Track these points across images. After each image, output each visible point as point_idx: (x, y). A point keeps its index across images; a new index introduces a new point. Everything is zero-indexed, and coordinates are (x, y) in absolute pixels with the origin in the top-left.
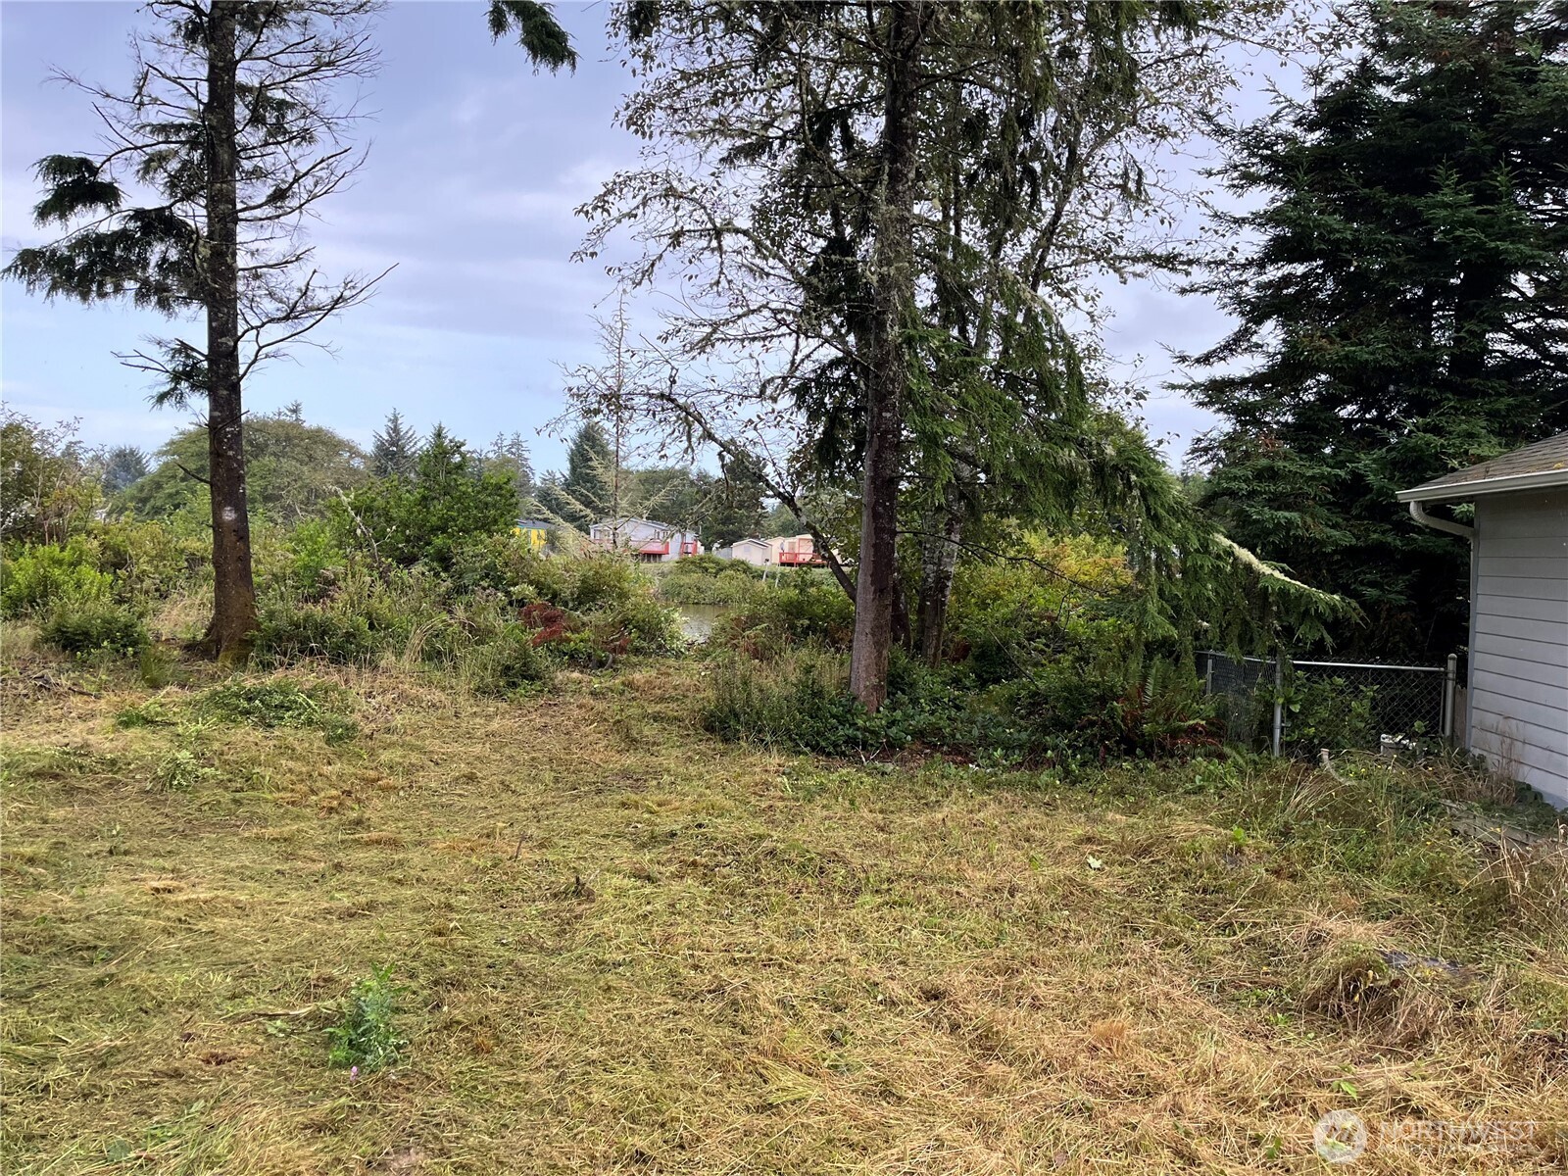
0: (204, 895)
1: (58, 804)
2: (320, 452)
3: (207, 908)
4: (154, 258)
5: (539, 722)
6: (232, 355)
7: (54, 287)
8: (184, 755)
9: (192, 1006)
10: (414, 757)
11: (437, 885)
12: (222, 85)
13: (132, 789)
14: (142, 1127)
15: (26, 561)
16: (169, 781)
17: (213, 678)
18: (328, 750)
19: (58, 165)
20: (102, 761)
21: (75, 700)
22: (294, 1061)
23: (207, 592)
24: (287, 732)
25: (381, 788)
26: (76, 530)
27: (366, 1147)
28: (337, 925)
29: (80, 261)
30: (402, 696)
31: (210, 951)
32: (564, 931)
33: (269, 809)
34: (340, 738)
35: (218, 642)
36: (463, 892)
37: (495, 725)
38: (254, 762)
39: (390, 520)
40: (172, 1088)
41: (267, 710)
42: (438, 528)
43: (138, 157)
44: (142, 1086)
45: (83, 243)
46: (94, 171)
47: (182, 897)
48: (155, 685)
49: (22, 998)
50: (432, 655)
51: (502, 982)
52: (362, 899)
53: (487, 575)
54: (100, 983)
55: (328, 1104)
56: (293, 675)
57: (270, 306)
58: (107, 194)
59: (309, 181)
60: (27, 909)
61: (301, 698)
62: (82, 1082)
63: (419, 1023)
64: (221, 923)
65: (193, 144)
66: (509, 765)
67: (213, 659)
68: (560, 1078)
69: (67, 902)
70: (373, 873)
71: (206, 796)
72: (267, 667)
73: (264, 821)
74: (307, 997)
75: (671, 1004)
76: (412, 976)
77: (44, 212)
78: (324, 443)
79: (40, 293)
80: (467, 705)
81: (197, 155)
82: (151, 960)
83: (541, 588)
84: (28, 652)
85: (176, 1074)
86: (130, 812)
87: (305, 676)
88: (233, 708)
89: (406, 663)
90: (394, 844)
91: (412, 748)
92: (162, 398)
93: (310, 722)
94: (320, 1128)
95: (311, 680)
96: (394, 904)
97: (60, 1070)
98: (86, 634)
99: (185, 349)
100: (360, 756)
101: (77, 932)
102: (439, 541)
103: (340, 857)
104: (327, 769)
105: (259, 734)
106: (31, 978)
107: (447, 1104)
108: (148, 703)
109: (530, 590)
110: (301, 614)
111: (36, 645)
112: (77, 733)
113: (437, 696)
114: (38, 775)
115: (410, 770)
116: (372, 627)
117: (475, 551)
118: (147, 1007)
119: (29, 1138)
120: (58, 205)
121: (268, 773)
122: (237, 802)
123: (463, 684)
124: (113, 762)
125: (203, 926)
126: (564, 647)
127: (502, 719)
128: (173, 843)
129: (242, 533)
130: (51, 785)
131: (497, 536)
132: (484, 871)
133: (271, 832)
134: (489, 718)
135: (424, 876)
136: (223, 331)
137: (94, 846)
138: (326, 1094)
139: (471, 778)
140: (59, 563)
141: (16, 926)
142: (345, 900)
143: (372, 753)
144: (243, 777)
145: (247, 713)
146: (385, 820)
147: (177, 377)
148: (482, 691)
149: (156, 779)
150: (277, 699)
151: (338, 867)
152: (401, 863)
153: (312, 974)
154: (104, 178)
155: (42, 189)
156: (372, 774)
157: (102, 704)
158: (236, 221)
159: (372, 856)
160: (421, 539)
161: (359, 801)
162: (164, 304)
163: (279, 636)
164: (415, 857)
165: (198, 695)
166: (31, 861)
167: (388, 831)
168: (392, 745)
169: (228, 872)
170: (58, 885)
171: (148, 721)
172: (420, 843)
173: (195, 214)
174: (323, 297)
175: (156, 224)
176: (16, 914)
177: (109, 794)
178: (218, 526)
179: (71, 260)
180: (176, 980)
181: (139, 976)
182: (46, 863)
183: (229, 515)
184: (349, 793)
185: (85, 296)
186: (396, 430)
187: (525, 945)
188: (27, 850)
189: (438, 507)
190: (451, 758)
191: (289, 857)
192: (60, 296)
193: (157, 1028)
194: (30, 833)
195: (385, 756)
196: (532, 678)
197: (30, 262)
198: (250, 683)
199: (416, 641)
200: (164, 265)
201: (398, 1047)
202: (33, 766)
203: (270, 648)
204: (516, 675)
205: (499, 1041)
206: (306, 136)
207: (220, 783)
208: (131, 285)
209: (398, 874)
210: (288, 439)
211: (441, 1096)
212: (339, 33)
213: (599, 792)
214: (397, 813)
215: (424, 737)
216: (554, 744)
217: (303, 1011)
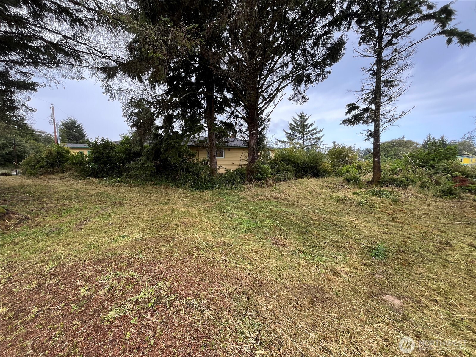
0: (359, 223)
1: (341, 205)
2: (408, 145)
3: (359, 225)
4: (365, 116)
5: (452, 205)
6: (378, 130)
7: (348, 125)
8: (363, 200)
9: (351, 239)
10: (412, 208)
11: (409, 233)
12: (378, 82)
13: (353, 204)
14: (337, 252)
15: (345, 168)
16: (360, 204)
17: (372, 188)
18: (392, 203)
19: (349, 105)
20: (349, 199)
21: (347, 189)
22: (364, 253)
23: (372, 173)
24: (384, 199)
25: (402, 212)
26: (353, 163)
27: (371, 270)
28: (382, 234)
29: (353, 120)
30: (413, 195)
31: (357, 232)
32: (440, 251)
33: (376, 212)
34: (395, 201)
35: (373, 181)
36: (415, 236)
37: (438, 204)
38: (376, 203)
39: (418, 158)
40: (343, 249)
41: (380, 194)
42: (432, 160)
43: (363, 100)
44: (339, 247)
45: (353, 117)
46: (355, 104)
47: (356, 222)
48: (361, 188)
49: (327, 230)
50: (422, 187)
51: (416, 255)
52: (390, 231)
53: (445, 170)
54: (338, 231)
55: (367, 261)
56: (387, 188)
57: (385, 120)
58: (357, 108)
59: (396, 94)
60: (331, 218)
61: (387, 193)
62: (331, 243)
63: (392, 256)
64: (361, 228)
65: (373, 94)
66: (440, 213)
67: (372, 184)
68: (422, 277)
69: (338, 219)
70: (395, 227)
71: (365, 207)
72: (382, 186)
73: (375, 213)
74: (371, 244)
75: (466, 276)
76: (394, 247)
77: (347, 113)
78: (409, 143)
79: (346, 126)
80: (430, 198)
81: (374, 96)
82: (347, 230)
83: (463, 173)
84: (342, 181)
85: (344, 247)
86: (352, 208)
87: (390, 189)
88: (373, 193)
89: (415, 188)
90: (402, 223)
91: (412, 206)
92: (366, 140)
93: (389, 197)
94: (364, 264)
95: (391, 189)
96: (397, 234)
97: (328, 241)
98: (351, 179)
99: (369, 131)
100: (399, 206)
101: (337, 223)
102: (431, 162)
103: (389, 223)
104: (391, 207)
105: (378, 198)
106: (329, 228)
107: (391, 271)
108: (359, 191)
109: (458, 174)
110: (390, 177)
111: (343, 180)
112: (346, 194)
113: (422, 196)
114: (339, 200)
115: (410, 210)
116: (407, 180)
117: (442, 164)
118: (344, 237)
119: (322, 248)
120: (349, 111)
121: (378, 205)
122: (371, 210)
123: (430, 194)
124: (351, 199)
125: (358, 228)
126: (467, 188)
127: (440, 203)
128: (358, 213)
129: (379, 162)
130: (340, 202)
131: (449, 161)
132: (421, 233)
133: (376, 216)
134: (437, 202)
135: (407, 231)
136: (377, 126)
137: (345, 212)
138: (368, 260)
139: (427, 214)
140: (350, 168)
141: (329, 220)
142: (386, 231)
143: (402, 205)
144: (373, 205)
145: (376, 194)
146: (402, 219)
147: (368, 136)
148: (435, 196)
149: (357, 203)
150: (382, 192)
151: (387, 225)
152: (402, 227)
153: (373, 240)
154: (357, 105)
155: (346, 110)
156: (401, 209)
157: (351, 190)
158: (380, 106)
159: (397, 224)
160: (427, 162)
161: (397, 214)
162: (367, 124)
163: (385, 181)
164: (406, 227)
165: (368, 190)
166: (335, 212)
167: (402, 221)
168: (408, 204)
169: (366, 220)
170: (338, 216)
171: (358, 194)
172: (408, 224)
173: (373, 107)
174: (397, 116)
175: (366, 110)
176: (330, 218)
177: (349, 204)
178: (374, 161)
179: (351, 120)
180: (350, 234)
181: (344, 232)
182: (337, 213)
183: (376, 159)
184: (395, 212)
185: (353, 125)
186: (429, 138)
187: (426, 251)
188: (335, 210)
189: (432, 155)
190: (423, 209)
191: (378, 221)
192: (349, 126)
193: (345, 240)
194: (336, 208)
195: (405, 206)
196: (452, 194)
197: (344, 121)
198: (378, 189)
199: (419, 183)
200: (368, 117)
201: (385, 258)
202: (338, 198)
203: (383, 183)
204: (447, 193)
205: (409, 265)
206: (397, 85)
207: (368, 206)
208: (361, 122)
209: (400, 229)
210: (401, 143)
211: (391, 269)
212: (404, 63)
213: (468, 224)
214: (405, 218)
215: (416, 204)
216: (456, 211)
217: (369, 246)
